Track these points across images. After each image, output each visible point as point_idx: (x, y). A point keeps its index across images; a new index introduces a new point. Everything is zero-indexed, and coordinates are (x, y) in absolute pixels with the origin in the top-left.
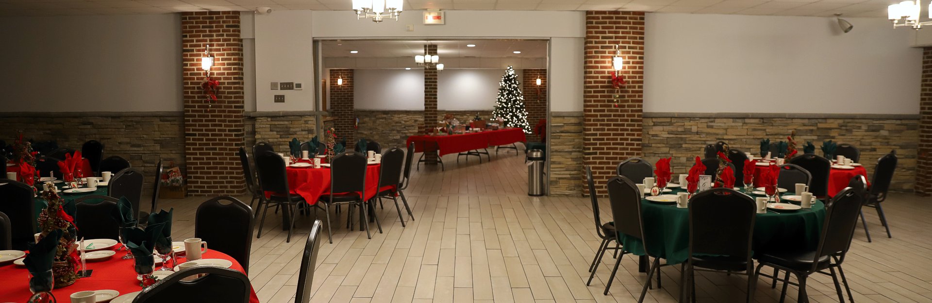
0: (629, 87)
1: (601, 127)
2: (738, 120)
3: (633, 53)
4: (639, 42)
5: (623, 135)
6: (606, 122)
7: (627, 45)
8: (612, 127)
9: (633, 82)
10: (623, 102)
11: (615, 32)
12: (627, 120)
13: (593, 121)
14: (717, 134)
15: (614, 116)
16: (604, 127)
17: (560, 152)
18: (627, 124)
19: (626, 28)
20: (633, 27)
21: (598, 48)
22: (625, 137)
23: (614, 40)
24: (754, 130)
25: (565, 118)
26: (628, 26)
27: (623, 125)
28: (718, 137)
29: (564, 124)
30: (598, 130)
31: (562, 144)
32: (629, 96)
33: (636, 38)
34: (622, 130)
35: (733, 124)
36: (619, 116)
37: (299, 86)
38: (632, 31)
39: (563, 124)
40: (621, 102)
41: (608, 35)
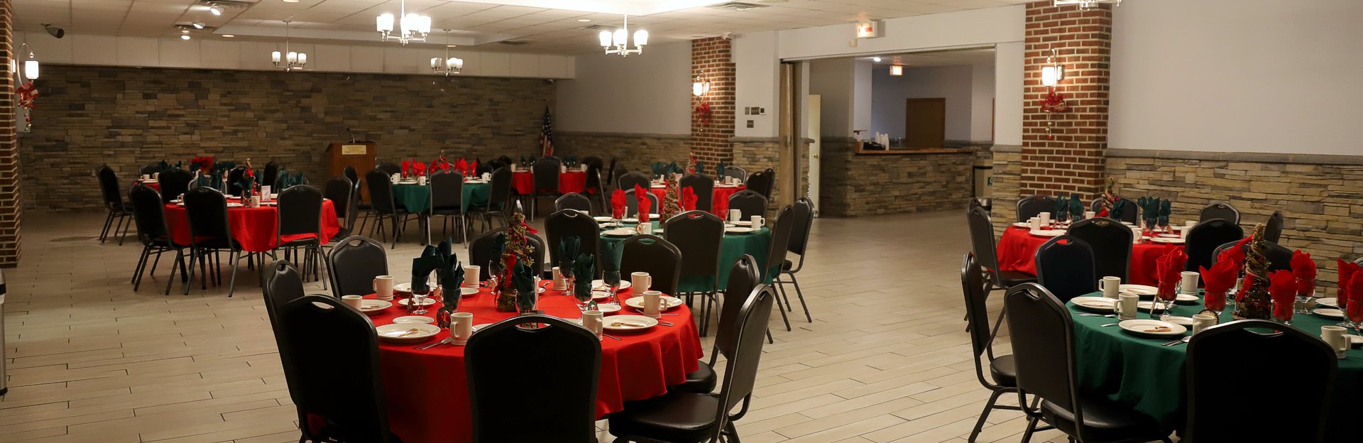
0: (1077, 110)
1: (1040, 168)
2: (1272, 167)
3: (1084, 59)
4: (1092, 42)
5: (1067, 180)
6: (1046, 162)
7: (1075, 48)
8: (1054, 169)
9: (1082, 103)
10: (1069, 133)
11: (1061, 30)
12: (1074, 160)
13: (1031, 159)
14: (1230, 189)
15: (1058, 152)
16: (1043, 168)
17: (1003, 200)
18: (1074, 165)
19: (1074, 23)
20: (1085, 20)
21: (1037, 54)
22: (1071, 184)
23: (1058, 41)
24: (1304, 185)
25: (1010, 154)
26: (1077, 19)
27: (1068, 166)
28: (1231, 194)
29: (1010, 162)
30: (1035, 172)
31: (1004, 190)
32: (1078, 124)
33: (1087, 36)
34: (1067, 173)
35: (1263, 173)
36: (1064, 152)
37: (762, 111)
38: (1082, 26)
39: (1005, 163)
40: (1066, 133)
41: (1050, 35)
